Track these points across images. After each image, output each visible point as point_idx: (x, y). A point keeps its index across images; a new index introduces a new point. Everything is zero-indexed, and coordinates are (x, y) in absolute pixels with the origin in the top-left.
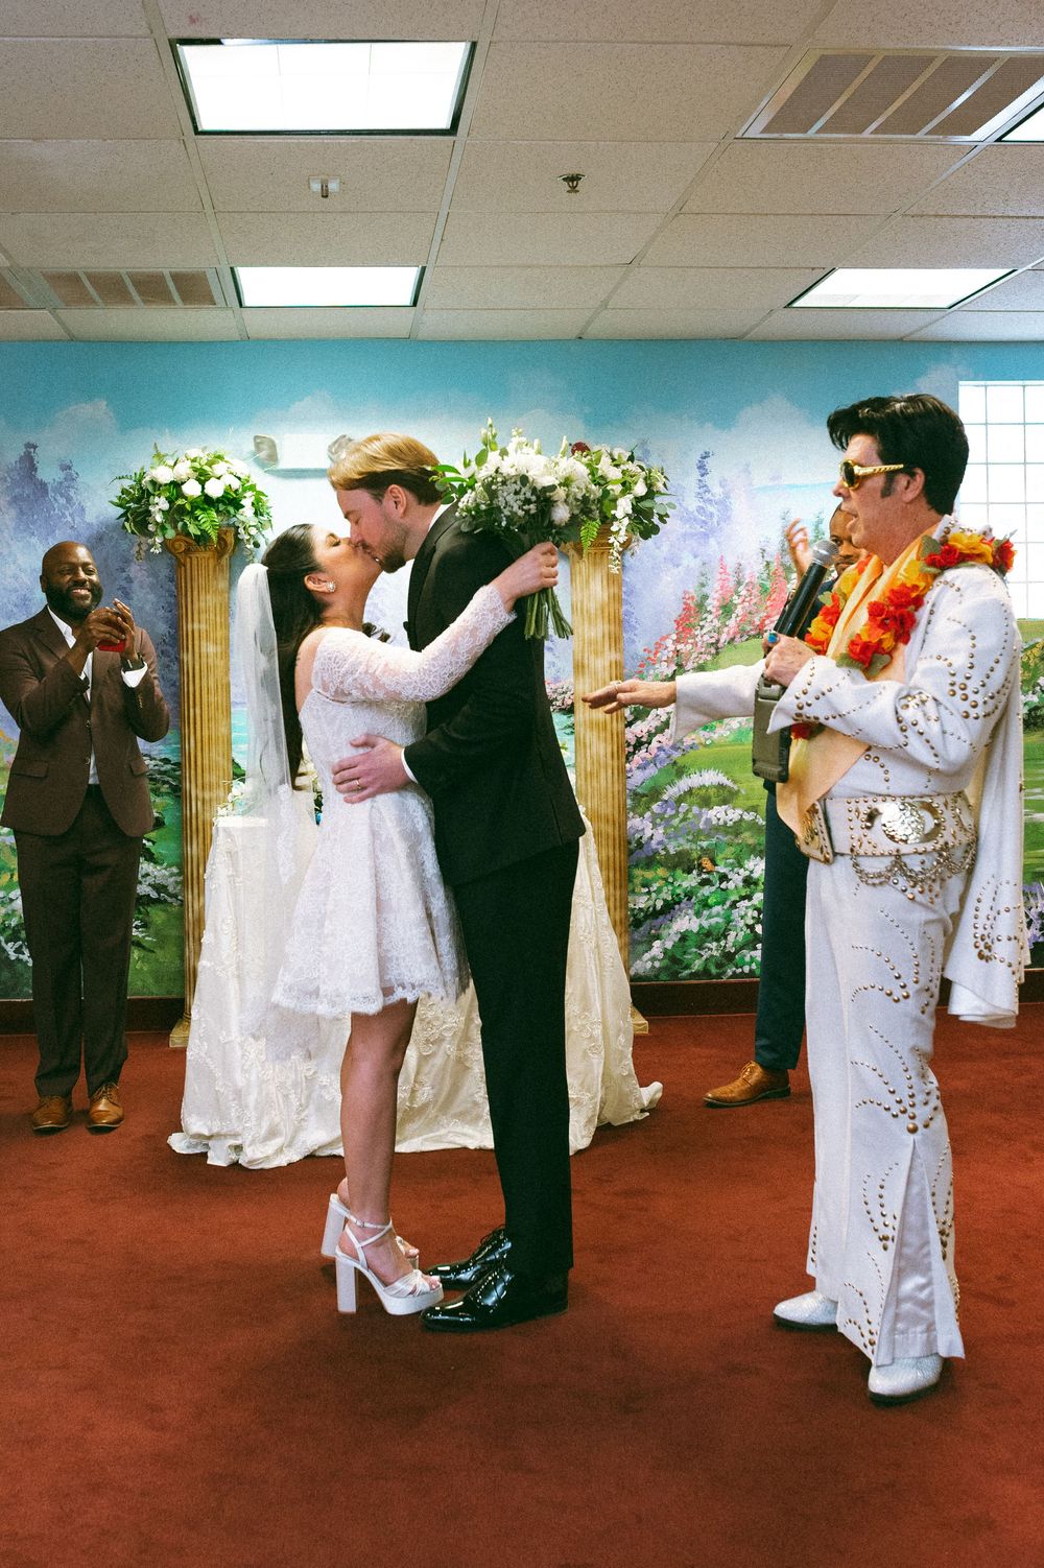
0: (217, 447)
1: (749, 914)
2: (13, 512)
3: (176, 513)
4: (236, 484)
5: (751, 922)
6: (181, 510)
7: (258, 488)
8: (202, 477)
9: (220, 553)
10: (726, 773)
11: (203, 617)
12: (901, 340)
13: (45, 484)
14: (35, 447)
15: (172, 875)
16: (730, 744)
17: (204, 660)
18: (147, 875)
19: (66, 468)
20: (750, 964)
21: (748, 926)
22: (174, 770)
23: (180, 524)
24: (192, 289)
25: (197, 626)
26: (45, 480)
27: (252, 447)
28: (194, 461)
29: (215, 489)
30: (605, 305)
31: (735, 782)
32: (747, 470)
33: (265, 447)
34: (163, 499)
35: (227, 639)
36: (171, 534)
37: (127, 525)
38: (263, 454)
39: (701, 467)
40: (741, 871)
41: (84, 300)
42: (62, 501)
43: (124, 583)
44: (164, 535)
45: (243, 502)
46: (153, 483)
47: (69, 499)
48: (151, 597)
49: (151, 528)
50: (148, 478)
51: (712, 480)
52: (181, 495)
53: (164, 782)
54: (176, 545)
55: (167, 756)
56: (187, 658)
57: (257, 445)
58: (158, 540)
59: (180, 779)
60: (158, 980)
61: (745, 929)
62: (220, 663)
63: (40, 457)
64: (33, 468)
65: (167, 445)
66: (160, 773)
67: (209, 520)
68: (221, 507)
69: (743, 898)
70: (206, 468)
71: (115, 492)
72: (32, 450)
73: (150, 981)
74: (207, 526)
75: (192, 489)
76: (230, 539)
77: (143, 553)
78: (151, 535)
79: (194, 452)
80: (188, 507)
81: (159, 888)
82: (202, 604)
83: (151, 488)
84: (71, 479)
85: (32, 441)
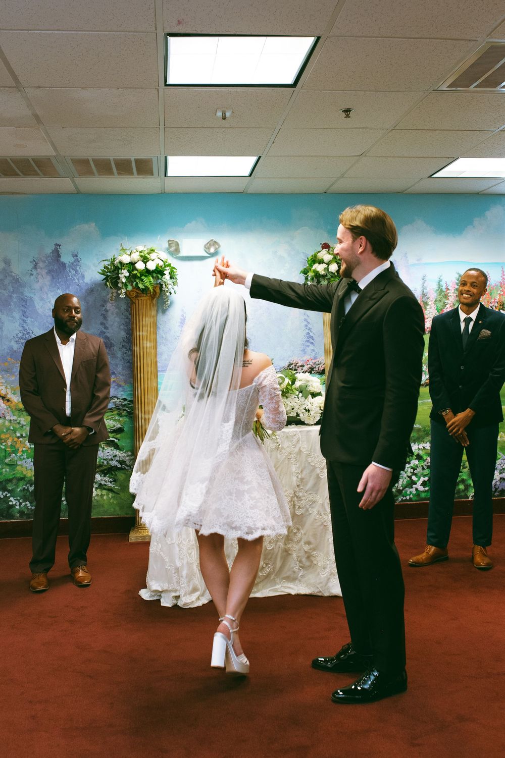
0: (150, 245)
1: (409, 471)
2: (49, 278)
3: (132, 278)
4: (161, 263)
5: (410, 474)
6: (135, 276)
7: (171, 266)
8: (145, 260)
9: (153, 297)
11: (144, 329)
12: (478, 194)
13: (65, 264)
14: (60, 246)
15: (128, 456)
17: (145, 350)
18: (116, 456)
19: (75, 256)
20: (409, 495)
21: (408, 477)
22: (129, 404)
23: (134, 283)
24: (144, 167)
25: (142, 333)
26: (65, 262)
27: (167, 245)
28: (141, 252)
29: (151, 266)
30: (342, 176)
32: (405, 255)
33: (173, 245)
34: (126, 271)
35: (156, 339)
36: (130, 288)
37: (108, 283)
38: (172, 249)
41: (90, 173)
42: (73, 272)
43: (103, 312)
44: (126, 289)
45: (165, 272)
46: (121, 263)
47: (76, 271)
48: (117, 319)
49: (120, 285)
50: (118, 261)
52: (135, 269)
53: (124, 410)
54: (131, 293)
55: (125, 397)
56: (136, 349)
57: (169, 244)
58: (123, 291)
59: (133, 409)
60: (121, 508)
61: (407, 478)
62: (153, 351)
63: (62, 251)
64: (59, 256)
65: (127, 244)
66: (122, 405)
67: (149, 281)
68: (155, 275)
70: (147, 255)
71: (101, 267)
72: (58, 247)
73: (118, 508)
74: (148, 284)
75: (140, 266)
76: (158, 290)
77: (114, 297)
78: (120, 289)
79: (140, 248)
80: (138, 275)
81: (121, 462)
82: (144, 323)
83: (119, 266)
84: (77, 261)
85: (58, 243)
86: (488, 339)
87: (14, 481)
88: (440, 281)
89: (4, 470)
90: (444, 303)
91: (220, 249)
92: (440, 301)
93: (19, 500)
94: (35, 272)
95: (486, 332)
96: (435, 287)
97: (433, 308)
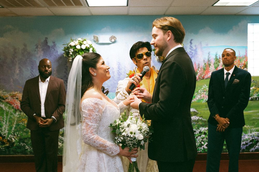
0: (85, 38)
1: (200, 139)
2: (43, 52)
3: (75, 52)
4: (88, 46)
5: (201, 141)
7: (93, 47)
8: (81, 44)
10: (196, 109)
12: (235, 15)
13: (49, 46)
16: (196, 103)
19: (54, 43)
20: (200, 150)
21: (200, 142)
24: (76, 2)
27: (93, 38)
28: (79, 41)
29: (84, 47)
30: (170, 6)
31: (197, 111)
32: (201, 43)
33: (96, 38)
34: (72, 49)
37: (65, 55)
38: (95, 40)
39: (191, 42)
40: (199, 130)
41: (53, 5)
42: (53, 50)
43: (66, 67)
44: (72, 57)
45: (90, 50)
46: (70, 46)
47: (54, 49)
49: (69, 55)
50: (69, 45)
51: (193, 45)
52: (76, 48)
61: (199, 143)
63: (48, 41)
64: (47, 43)
65: (74, 37)
68: (85, 51)
69: (199, 136)
70: (82, 43)
71: (63, 48)
72: (47, 39)
78: (70, 57)
79: (80, 39)
80: (77, 51)
83: (69, 47)
84: (55, 45)
85: (47, 37)
86: (237, 84)
87: (28, 139)
88: (217, 54)
89: (23, 134)
90: (218, 65)
91: (117, 40)
92: (216, 63)
93: (29, 147)
94: (37, 50)
95: (237, 81)
96: (214, 57)
97: (213, 66)
